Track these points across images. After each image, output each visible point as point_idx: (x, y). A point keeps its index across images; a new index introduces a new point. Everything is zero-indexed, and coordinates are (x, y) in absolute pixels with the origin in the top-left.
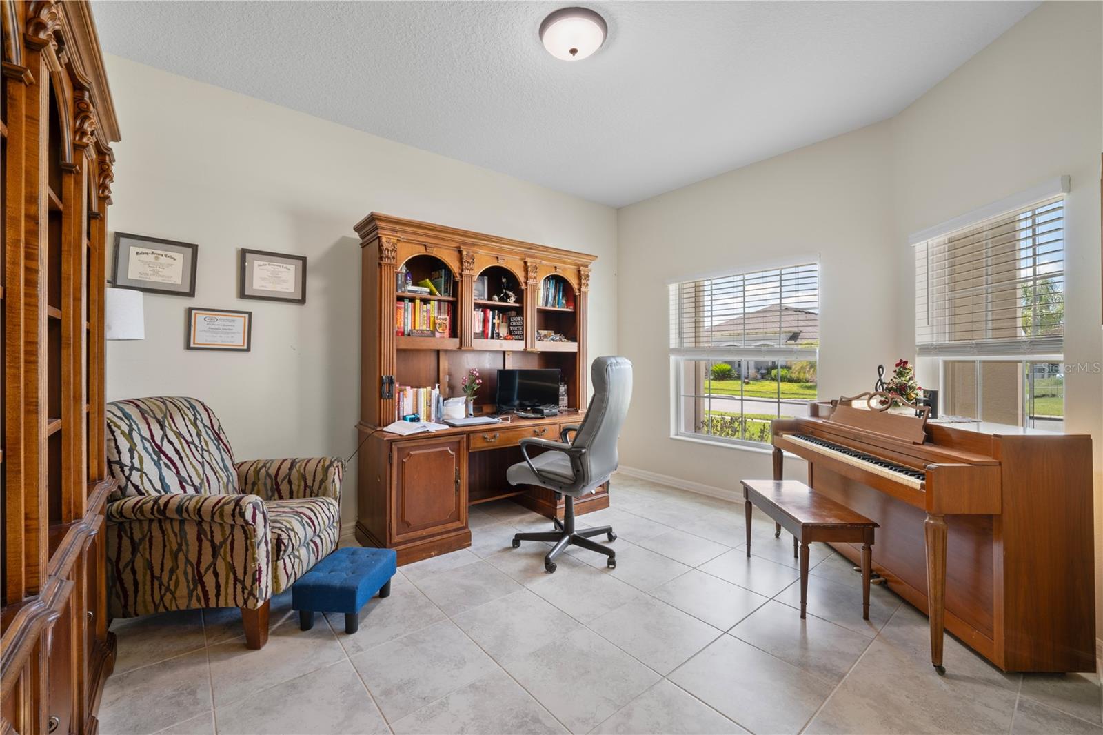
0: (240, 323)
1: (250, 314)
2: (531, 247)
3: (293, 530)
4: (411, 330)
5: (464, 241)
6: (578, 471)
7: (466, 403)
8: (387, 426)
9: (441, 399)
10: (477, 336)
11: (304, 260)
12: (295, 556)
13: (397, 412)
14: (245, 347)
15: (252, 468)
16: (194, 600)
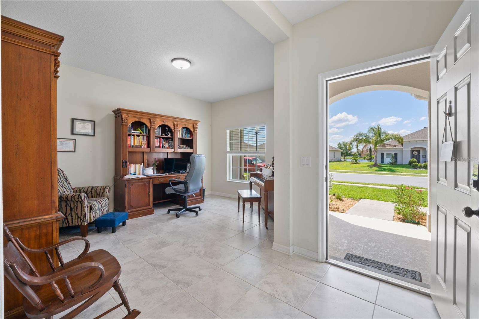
0: (72, 142)
1: (75, 140)
2: (176, 118)
3: (95, 205)
4: (133, 145)
5: (152, 117)
6: (186, 188)
7: (153, 169)
8: (125, 176)
9: (144, 168)
10: (156, 147)
11: (94, 122)
12: (96, 212)
13: (128, 172)
14: (74, 151)
15: (78, 189)
16: (65, 224)
